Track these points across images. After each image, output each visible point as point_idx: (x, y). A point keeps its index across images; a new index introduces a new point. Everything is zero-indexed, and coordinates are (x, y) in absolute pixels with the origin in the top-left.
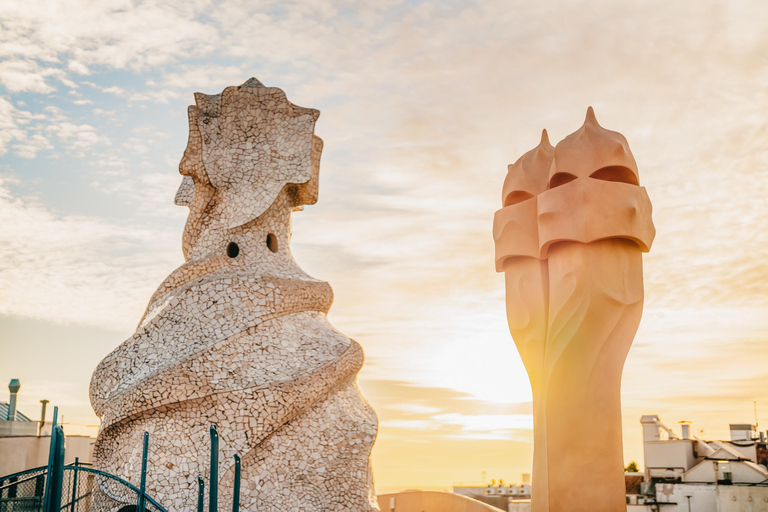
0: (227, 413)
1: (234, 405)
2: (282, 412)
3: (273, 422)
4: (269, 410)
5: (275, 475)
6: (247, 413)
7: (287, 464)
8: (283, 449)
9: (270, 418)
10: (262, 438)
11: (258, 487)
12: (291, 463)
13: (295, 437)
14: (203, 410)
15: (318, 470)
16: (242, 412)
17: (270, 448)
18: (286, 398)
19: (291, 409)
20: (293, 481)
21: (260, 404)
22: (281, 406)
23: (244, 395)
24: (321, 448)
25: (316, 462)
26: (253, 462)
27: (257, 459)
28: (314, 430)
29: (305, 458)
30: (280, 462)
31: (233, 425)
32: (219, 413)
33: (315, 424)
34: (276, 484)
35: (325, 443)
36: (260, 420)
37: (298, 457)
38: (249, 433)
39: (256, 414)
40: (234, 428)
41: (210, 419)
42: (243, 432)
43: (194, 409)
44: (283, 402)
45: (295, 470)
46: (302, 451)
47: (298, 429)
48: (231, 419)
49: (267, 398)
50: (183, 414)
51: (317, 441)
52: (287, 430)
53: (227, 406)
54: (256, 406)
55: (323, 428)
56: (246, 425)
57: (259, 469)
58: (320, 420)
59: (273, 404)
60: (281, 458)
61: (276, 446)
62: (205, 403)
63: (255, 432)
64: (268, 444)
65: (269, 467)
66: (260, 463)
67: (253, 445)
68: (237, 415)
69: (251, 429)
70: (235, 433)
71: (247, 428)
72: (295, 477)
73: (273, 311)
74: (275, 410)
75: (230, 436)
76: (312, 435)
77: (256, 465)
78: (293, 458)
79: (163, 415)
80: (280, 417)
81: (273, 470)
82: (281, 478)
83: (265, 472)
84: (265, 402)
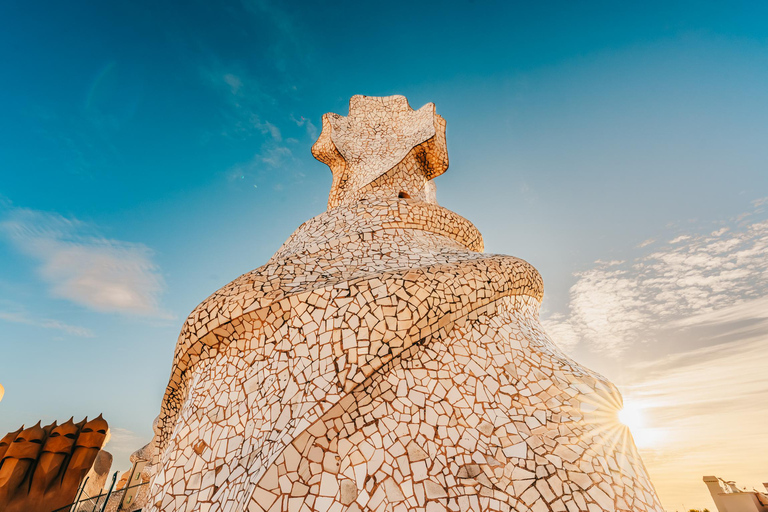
0: (306, 330)
1: (318, 314)
2: (406, 314)
3: (389, 336)
4: (379, 313)
5: (403, 462)
6: (338, 322)
7: (431, 434)
8: (420, 400)
9: (381, 327)
10: (368, 370)
11: (363, 498)
12: (442, 432)
13: (441, 374)
14: (268, 331)
15: (509, 452)
16: (330, 324)
17: (389, 396)
18: (412, 290)
19: (423, 310)
20: (451, 481)
21: (362, 302)
22: (402, 305)
23: (334, 293)
24: (506, 401)
25: (501, 433)
26: (350, 427)
27: (360, 422)
28: (483, 363)
29: (473, 421)
30: (414, 429)
31: (314, 352)
32: (294, 333)
33: (482, 352)
34: (407, 488)
35: (512, 390)
36: (363, 333)
37: (456, 416)
38: (341, 363)
39: (354, 322)
40: (315, 356)
41: (278, 347)
42: (330, 360)
43: (256, 333)
44: (407, 297)
45: (451, 452)
46: (462, 404)
47: (448, 358)
48: (312, 340)
49: (375, 292)
50: (241, 344)
51: (493, 386)
52: (425, 358)
53: (306, 318)
54: (354, 308)
55: (500, 360)
56: (337, 347)
57: (364, 447)
58: (492, 347)
59: (387, 301)
60: (416, 419)
61: (402, 392)
62: (271, 318)
63: (352, 358)
64: (385, 386)
65: (388, 442)
66: (368, 430)
67: (349, 386)
68: (322, 330)
69: (346, 353)
70: (315, 366)
71: (338, 352)
72: (454, 468)
73: (398, 219)
74: (391, 311)
75: (308, 372)
76: (479, 372)
77: (358, 437)
78: (444, 420)
79: (213, 352)
80: (403, 326)
81: (398, 449)
82: (420, 471)
83: (380, 455)
84: (370, 299)
